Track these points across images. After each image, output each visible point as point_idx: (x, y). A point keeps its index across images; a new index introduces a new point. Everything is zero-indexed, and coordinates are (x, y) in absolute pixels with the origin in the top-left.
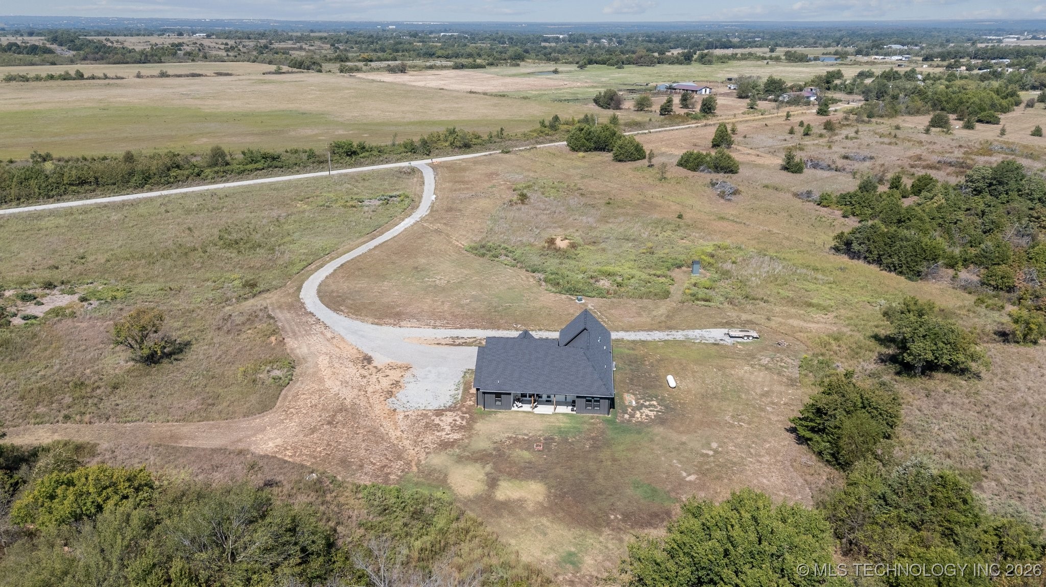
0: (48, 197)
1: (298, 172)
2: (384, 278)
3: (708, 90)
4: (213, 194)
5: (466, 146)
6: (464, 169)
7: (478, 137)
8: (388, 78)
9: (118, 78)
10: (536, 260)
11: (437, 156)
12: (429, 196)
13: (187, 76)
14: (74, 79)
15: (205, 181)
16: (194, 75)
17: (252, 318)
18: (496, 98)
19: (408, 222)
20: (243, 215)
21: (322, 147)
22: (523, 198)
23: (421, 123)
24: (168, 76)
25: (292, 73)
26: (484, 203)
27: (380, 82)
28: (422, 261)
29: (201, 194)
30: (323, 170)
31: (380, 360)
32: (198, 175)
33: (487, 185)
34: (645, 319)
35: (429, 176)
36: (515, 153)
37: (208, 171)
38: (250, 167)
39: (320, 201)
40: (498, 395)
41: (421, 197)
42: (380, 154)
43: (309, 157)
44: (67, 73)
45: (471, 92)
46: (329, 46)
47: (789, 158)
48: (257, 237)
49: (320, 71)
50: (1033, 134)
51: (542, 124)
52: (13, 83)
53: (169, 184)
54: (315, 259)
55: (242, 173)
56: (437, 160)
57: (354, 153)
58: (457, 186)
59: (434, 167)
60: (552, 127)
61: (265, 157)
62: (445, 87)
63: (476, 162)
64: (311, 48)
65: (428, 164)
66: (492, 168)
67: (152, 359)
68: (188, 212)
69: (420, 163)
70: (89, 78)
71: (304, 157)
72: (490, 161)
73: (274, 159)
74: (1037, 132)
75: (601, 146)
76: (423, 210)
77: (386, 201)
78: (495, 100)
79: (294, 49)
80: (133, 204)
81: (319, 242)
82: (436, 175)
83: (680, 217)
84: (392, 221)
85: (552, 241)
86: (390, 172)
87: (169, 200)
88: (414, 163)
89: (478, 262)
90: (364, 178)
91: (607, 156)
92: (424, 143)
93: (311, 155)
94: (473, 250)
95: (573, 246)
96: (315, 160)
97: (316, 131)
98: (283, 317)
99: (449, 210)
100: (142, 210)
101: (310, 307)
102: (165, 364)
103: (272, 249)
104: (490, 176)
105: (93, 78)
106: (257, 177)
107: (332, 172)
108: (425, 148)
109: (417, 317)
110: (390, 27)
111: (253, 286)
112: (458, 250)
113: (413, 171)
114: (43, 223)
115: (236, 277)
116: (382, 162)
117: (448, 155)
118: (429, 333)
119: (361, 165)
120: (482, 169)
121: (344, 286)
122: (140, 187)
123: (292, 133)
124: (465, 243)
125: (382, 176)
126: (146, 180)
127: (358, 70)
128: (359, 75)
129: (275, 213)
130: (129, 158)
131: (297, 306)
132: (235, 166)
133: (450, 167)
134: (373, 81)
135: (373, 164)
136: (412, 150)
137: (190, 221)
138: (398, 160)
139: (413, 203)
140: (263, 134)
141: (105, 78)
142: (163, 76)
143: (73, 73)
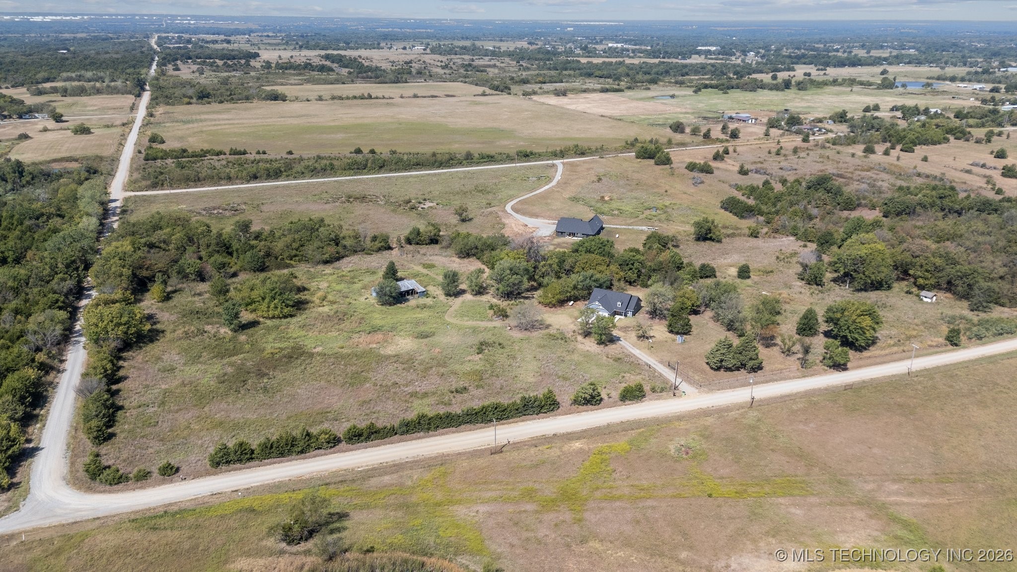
0: (406, 170)
1: (502, 164)
2: (534, 205)
3: (753, 121)
4: (468, 172)
5: (583, 154)
6: (577, 166)
7: (590, 149)
8: (553, 100)
9: (390, 98)
10: (593, 203)
11: (567, 158)
12: (558, 177)
13: (429, 97)
14: (367, 99)
15: (463, 166)
16: (433, 96)
17: (491, 213)
18: (615, 121)
19: (547, 187)
20: (482, 181)
21: (512, 152)
22: (600, 180)
23: (563, 139)
24: (418, 97)
25: (492, 95)
26: (581, 181)
27: (548, 105)
28: (549, 201)
29: (464, 172)
30: (513, 163)
31: (530, 226)
32: (460, 164)
33: (586, 173)
34: (623, 223)
35: (560, 168)
36: (606, 158)
37: (464, 162)
38: (481, 160)
39: (511, 177)
40: (562, 233)
41: (554, 177)
42: (538, 156)
43: (507, 157)
44: (363, 95)
45: (602, 116)
46: (515, 63)
47: (742, 167)
48: (489, 189)
49: (510, 94)
50: (922, 160)
51: (627, 143)
52: (336, 101)
53: (449, 167)
54: (511, 198)
55: (478, 164)
56: (565, 161)
57: (528, 156)
58: (572, 173)
59: (563, 163)
60: (630, 145)
61: (488, 157)
62: (588, 111)
63: (584, 162)
64: (502, 65)
65: (562, 163)
66: (592, 166)
67: (463, 221)
68: (461, 178)
69: (558, 162)
70: (374, 98)
71: (504, 156)
72: (593, 161)
73: (492, 157)
74: (925, 159)
75: (651, 157)
76: (554, 183)
77: (539, 179)
78: (614, 123)
79: (489, 66)
80: (439, 174)
81: (511, 193)
82: (564, 167)
83: (666, 191)
84: (540, 187)
85: (603, 197)
86: (542, 166)
87: (451, 174)
88: (555, 162)
89: (570, 203)
90: (530, 168)
91: (652, 162)
92: (561, 151)
93: (508, 156)
94: (570, 198)
95: (611, 200)
96: (509, 159)
97: (509, 143)
98: (500, 213)
99: (565, 183)
100: (443, 177)
101: (509, 212)
102: (468, 222)
103: (495, 194)
104: (588, 169)
105: (377, 98)
106: (484, 166)
107: (517, 165)
108: (561, 154)
109: (544, 217)
110: (569, 29)
111: (490, 204)
112: (564, 198)
113: (554, 165)
114: (410, 179)
115: (484, 202)
116: (540, 161)
117: (572, 158)
118: (547, 221)
119: (530, 161)
120: (587, 166)
121: (520, 207)
122: (439, 167)
123: (498, 143)
124: (568, 196)
125: (539, 167)
126: (441, 165)
127: (535, 93)
128: (535, 98)
129: (494, 181)
130: (434, 155)
131: (505, 211)
132: (475, 160)
133: (571, 164)
134: (543, 104)
135: (536, 161)
136: (556, 155)
137: (462, 182)
138: (547, 160)
139: (550, 179)
140: (483, 143)
141: (384, 98)
142: (415, 96)
143: (366, 95)
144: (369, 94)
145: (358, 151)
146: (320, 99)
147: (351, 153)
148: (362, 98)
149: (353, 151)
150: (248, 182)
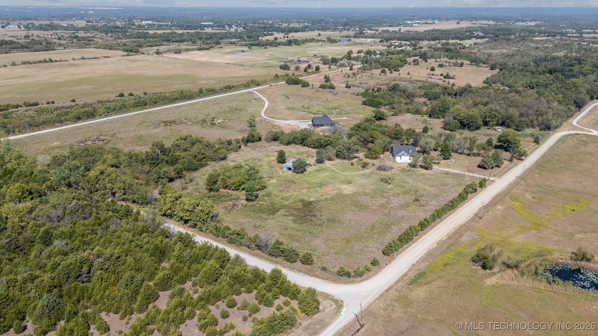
2: (276, 114)
3: (312, 61)
4: (211, 100)
7: (260, 82)
9: (66, 61)
13: (93, 59)
14: (49, 62)
16: (95, 58)
17: (261, 121)
19: (266, 104)
24: (85, 59)
25: (133, 55)
26: (279, 99)
27: (180, 59)
28: (279, 111)
29: (208, 100)
35: (257, 93)
36: (274, 86)
41: (262, 98)
47: (347, 84)
49: (144, 54)
50: (407, 74)
53: (194, 99)
56: (254, 89)
59: (255, 91)
60: (277, 77)
61: (212, 90)
69: (251, 90)
74: (409, 74)
75: (296, 83)
76: (266, 101)
77: (256, 100)
84: (263, 104)
87: (203, 102)
94: (286, 108)
96: (223, 90)
99: (273, 101)
105: (56, 61)
113: (252, 92)
121: (270, 116)
129: (234, 104)
132: (206, 93)
133: (260, 91)
134: (177, 59)
139: (262, 100)
141: (61, 61)
142: (83, 58)
143: (48, 59)
144: (50, 59)
145: (122, 95)
146: (14, 64)
147: (116, 97)
148: (45, 61)
149: (118, 95)
150: (76, 122)
